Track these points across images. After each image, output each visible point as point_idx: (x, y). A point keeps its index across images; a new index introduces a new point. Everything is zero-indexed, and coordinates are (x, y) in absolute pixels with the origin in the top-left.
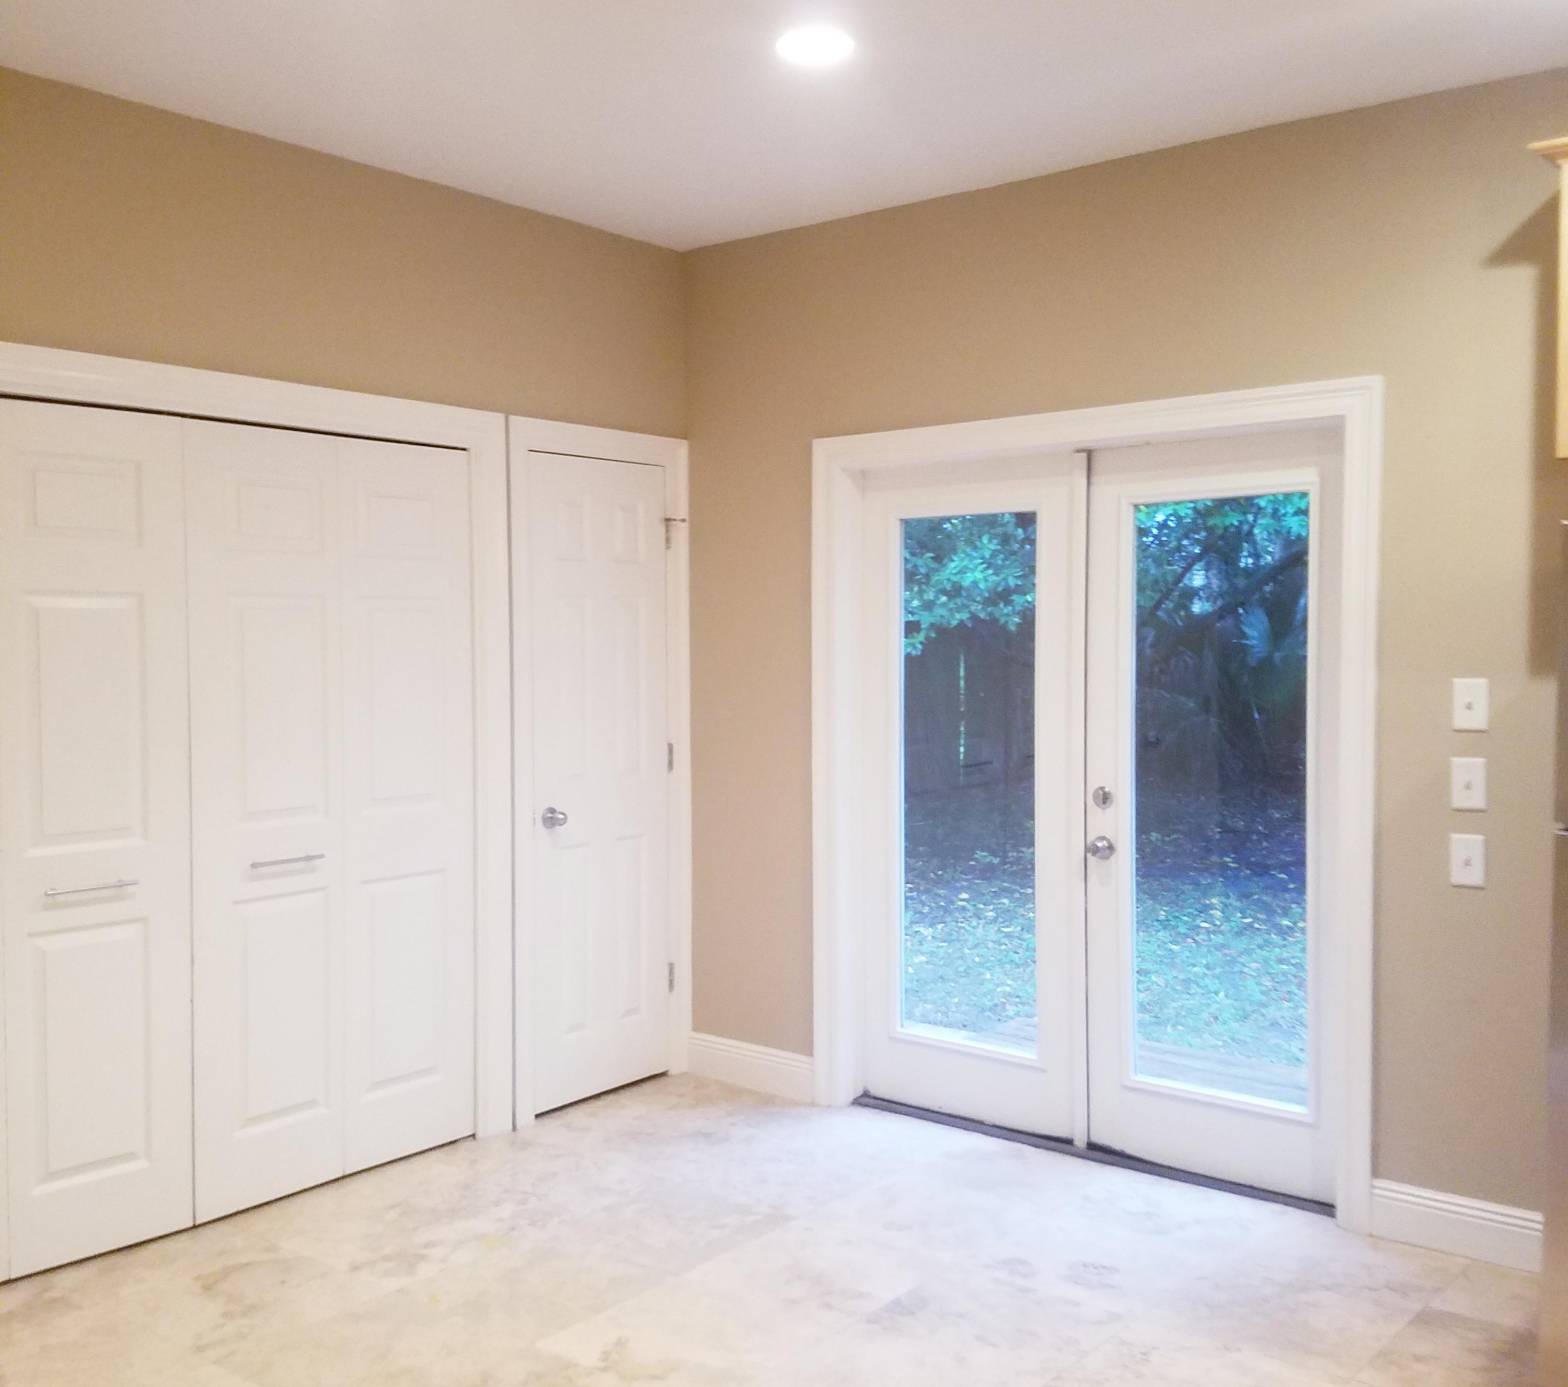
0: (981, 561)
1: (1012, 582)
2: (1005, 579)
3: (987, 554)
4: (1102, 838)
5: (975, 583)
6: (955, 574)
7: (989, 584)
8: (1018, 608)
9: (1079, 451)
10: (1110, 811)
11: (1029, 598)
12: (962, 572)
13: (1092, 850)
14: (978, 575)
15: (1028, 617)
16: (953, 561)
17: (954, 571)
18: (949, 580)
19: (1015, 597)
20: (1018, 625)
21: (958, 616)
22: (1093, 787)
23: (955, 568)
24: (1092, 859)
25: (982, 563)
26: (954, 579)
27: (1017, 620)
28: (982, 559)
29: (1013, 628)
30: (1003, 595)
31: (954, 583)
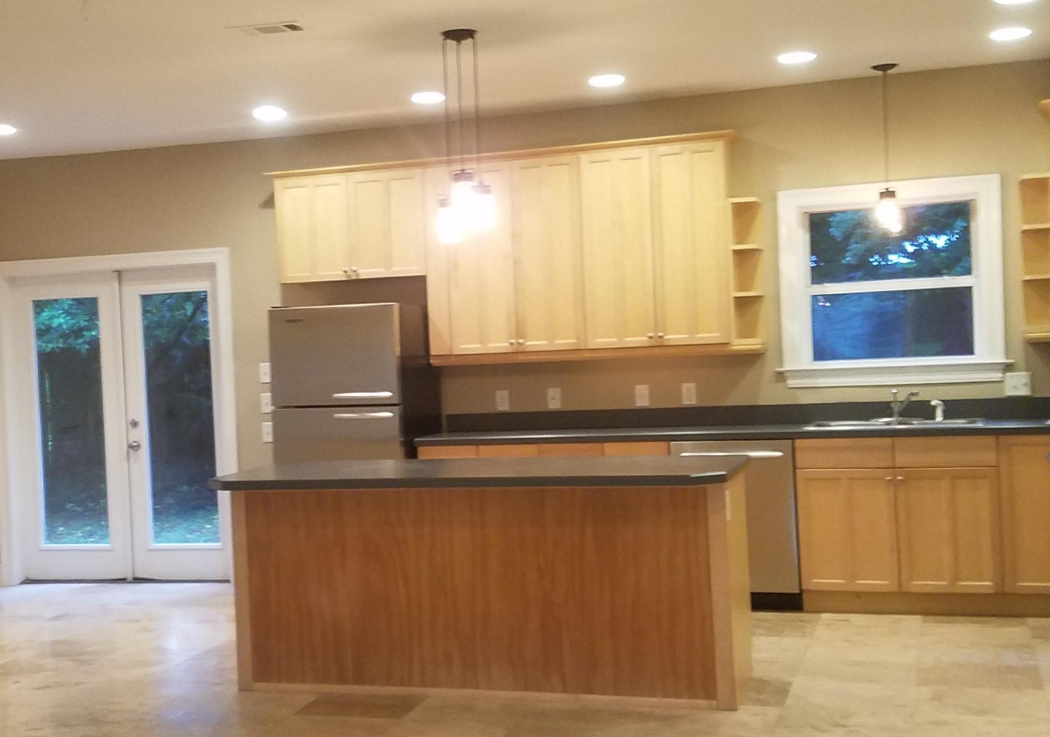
0: (61, 311)
1: (83, 324)
2: (78, 322)
3: (66, 307)
4: (135, 442)
5: (60, 325)
6: (47, 320)
7: (68, 325)
8: (87, 339)
9: (114, 271)
10: (138, 429)
11: (94, 333)
12: (52, 318)
13: (131, 447)
14: (62, 320)
15: (95, 346)
16: (45, 312)
17: (46, 318)
18: (43, 323)
19: (85, 333)
20: (87, 350)
21: (50, 346)
22: (130, 420)
23: (46, 316)
24: (131, 451)
25: (62, 313)
26: (47, 322)
27: (87, 347)
28: (62, 310)
29: (85, 351)
30: (78, 332)
31: (46, 325)
